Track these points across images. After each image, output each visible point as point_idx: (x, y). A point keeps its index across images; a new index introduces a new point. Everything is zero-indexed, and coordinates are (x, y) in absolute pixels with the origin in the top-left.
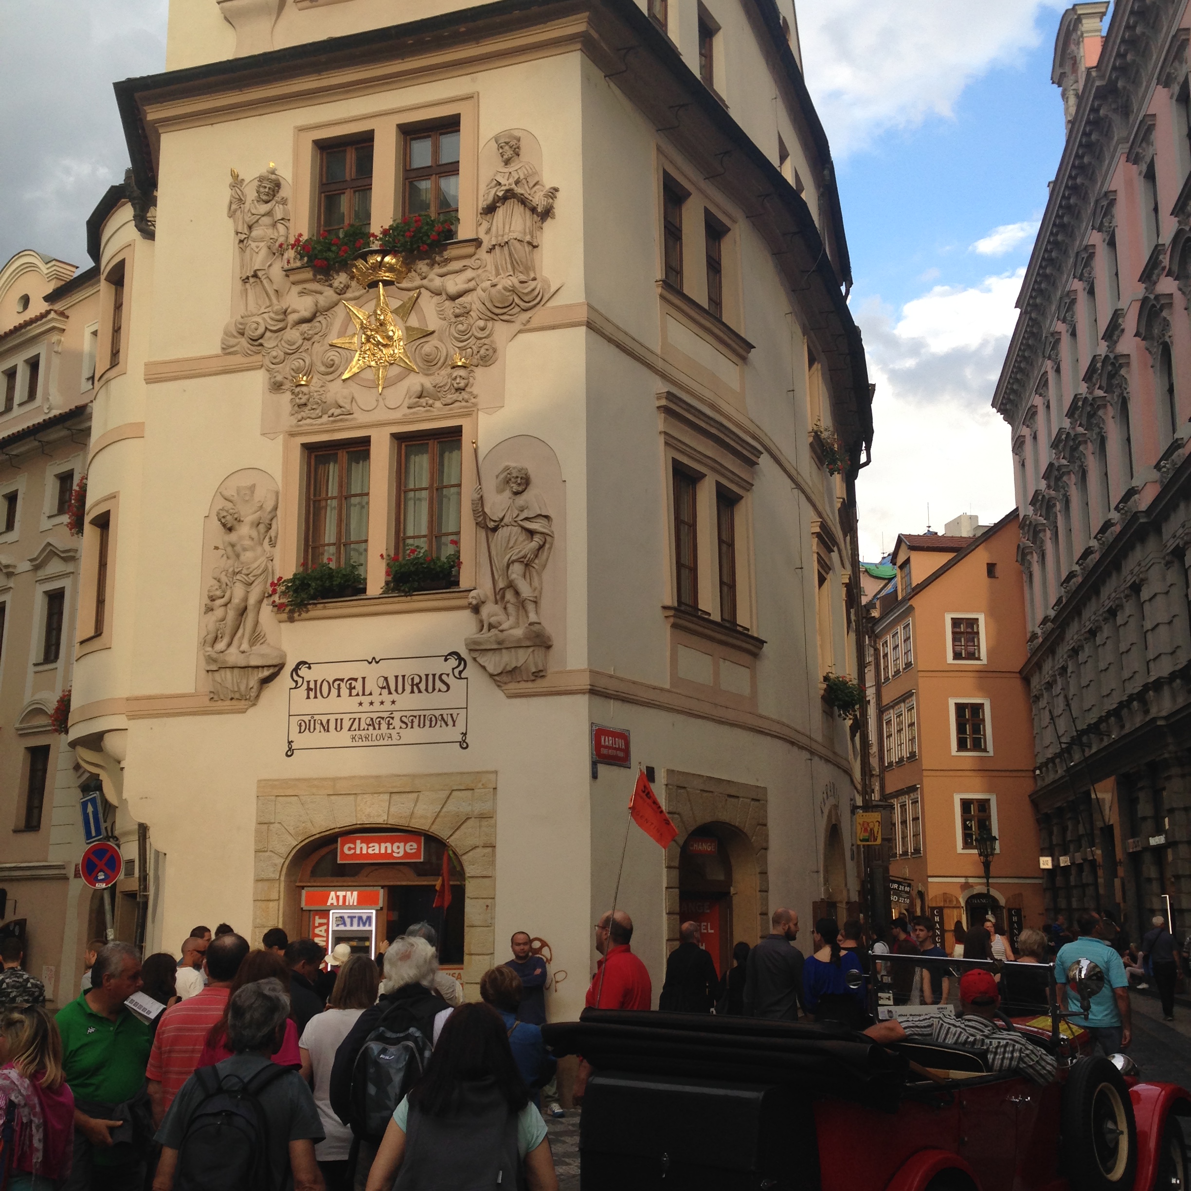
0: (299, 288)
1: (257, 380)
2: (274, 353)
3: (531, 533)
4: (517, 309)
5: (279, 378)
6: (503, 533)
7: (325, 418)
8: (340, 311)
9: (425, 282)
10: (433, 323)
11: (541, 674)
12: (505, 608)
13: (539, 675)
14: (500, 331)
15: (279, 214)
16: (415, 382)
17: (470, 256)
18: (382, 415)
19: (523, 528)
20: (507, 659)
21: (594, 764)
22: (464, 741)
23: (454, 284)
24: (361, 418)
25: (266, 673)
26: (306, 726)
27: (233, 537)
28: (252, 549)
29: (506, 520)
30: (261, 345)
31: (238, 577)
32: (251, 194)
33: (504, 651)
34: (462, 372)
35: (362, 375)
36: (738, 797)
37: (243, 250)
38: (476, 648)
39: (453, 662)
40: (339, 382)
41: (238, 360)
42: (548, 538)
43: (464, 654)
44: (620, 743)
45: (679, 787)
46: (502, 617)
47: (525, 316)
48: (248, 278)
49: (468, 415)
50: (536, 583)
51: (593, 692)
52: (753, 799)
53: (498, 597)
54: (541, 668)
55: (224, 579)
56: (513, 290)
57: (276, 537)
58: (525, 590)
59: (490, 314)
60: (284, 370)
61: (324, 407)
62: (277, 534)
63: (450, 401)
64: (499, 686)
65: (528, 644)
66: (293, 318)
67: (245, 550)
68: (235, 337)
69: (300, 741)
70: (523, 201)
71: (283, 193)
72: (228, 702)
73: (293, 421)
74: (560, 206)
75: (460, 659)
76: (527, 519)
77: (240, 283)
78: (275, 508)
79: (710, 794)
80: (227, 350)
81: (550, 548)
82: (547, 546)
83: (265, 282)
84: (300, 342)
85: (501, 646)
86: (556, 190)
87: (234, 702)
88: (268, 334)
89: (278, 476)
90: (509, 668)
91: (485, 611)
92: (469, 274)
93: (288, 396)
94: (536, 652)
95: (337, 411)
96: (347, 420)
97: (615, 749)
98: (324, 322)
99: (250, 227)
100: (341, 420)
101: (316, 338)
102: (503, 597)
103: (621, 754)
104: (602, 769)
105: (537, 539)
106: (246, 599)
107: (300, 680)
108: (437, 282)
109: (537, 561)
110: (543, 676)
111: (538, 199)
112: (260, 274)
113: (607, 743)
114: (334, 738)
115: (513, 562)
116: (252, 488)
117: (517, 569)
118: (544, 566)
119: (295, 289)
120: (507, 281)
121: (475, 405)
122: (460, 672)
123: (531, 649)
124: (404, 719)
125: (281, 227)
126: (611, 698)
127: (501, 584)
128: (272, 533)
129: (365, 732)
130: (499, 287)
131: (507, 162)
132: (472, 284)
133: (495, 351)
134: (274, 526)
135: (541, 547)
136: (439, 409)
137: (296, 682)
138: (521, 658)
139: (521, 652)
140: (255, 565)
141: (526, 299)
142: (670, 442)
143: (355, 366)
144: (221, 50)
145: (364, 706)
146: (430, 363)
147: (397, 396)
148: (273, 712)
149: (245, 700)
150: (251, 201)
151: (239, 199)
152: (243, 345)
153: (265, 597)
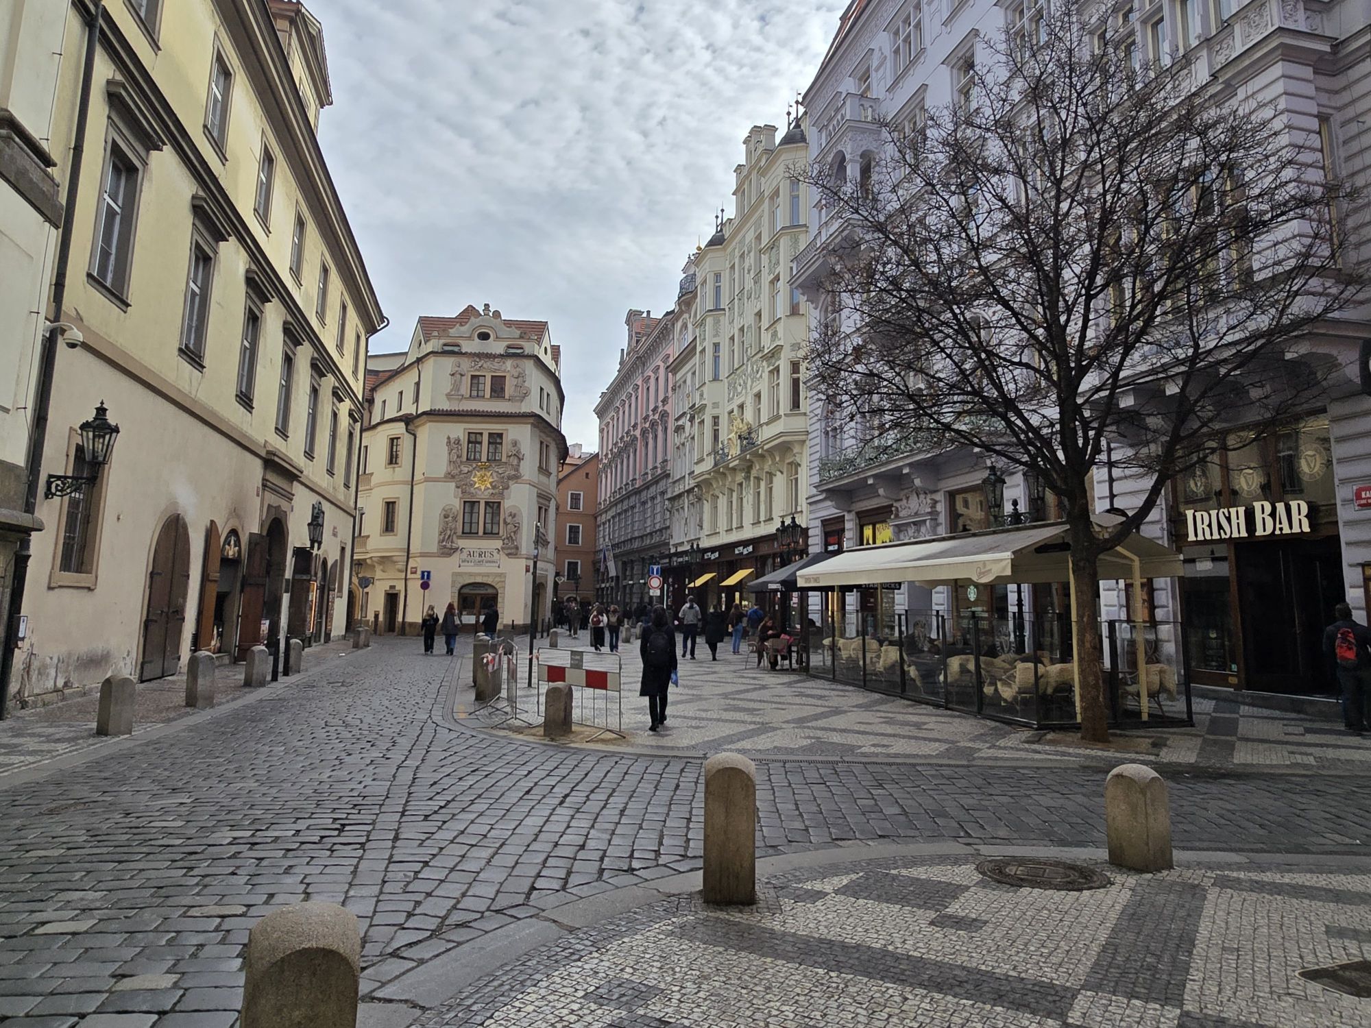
0: (464, 466)
2: (457, 480)
3: (515, 526)
5: (458, 485)
6: (509, 526)
7: (468, 496)
8: (474, 473)
9: (493, 469)
10: (496, 479)
13: (515, 554)
14: (511, 483)
15: (459, 447)
17: (504, 466)
18: (482, 497)
21: (526, 572)
22: (498, 566)
23: (500, 471)
24: (477, 497)
25: (455, 549)
26: (463, 561)
27: (446, 519)
28: (451, 522)
29: (510, 523)
30: (453, 477)
31: (446, 528)
32: (452, 441)
33: (508, 549)
34: (501, 490)
35: (478, 488)
37: (450, 454)
38: (502, 548)
39: (497, 550)
40: (473, 488)
41: (448, 479)
42: (519, 527)
46: (509, 542)
47: (516, 480)
48: (451, 461)
49: (502, 500)
50: (516, 535)
51: (526, 558)
52: (546, 577)
53: (508, 539)
55: (444, 528)
56: (513, 474)
57: (456, 520)
58: (514, 538)
59: (508, 479)
63: (498, 496)
66: (462, 472)
68: (447, 474)
69: (463, 564)
70: (517, 456)
71: (460, 443)
73: (461, 495)
74: (525, 458)
76: (514, 523)
77: (449, 462)
78: (456, 514)
79: (540, 577)
80: (445, 477)
82: (519, 529)
83: (455, 463)
84: (464, 478)
86: (525, 453)
87: (446, 555)
88: (456, 475)
89: (457, 507)
90: (509, 553)
91: (505, 541)
92: (504, 469)
93: (460, 489)
94: (515, 550)
95: (472, 494)
96: (474, 497)
98: (470, 474)
99: (452, 450)
101: (468, 478)
103: (528, 570)
105: (517, 527)
106: (450, 533)
107: (462, 552)
108: (496, 470)
109: (517, 532)
111: (521, 455)
112: (453, 461)
114: (470, 564)
116: (451, 509)
117: (512, 533)
119: (462, 466)
120: (513, 472)
121: (504, 497)
122: (499, 552)
124: (486, 561)
125: (460, 451)
127: (508, 536)
129: (477, 563)
130: (510, 473)
131: (513, 445)
132: (504, 472)
133: (509, 487)
134: (456, 518)
135: (517, 529)
138: (513, 551)
139: (512, 549)
140: (451, 526)
141: (517, 477)
142: (538, 502)
143: (477, 486)
144: (445, 406)
145: (477, 558)
146: (494, 487)
147: (486, 493)
148: (456, 558)
149: (450, 555)
150: (453, 444)
151: (449, 442)
152: (450, 476)
153: (454, 533)
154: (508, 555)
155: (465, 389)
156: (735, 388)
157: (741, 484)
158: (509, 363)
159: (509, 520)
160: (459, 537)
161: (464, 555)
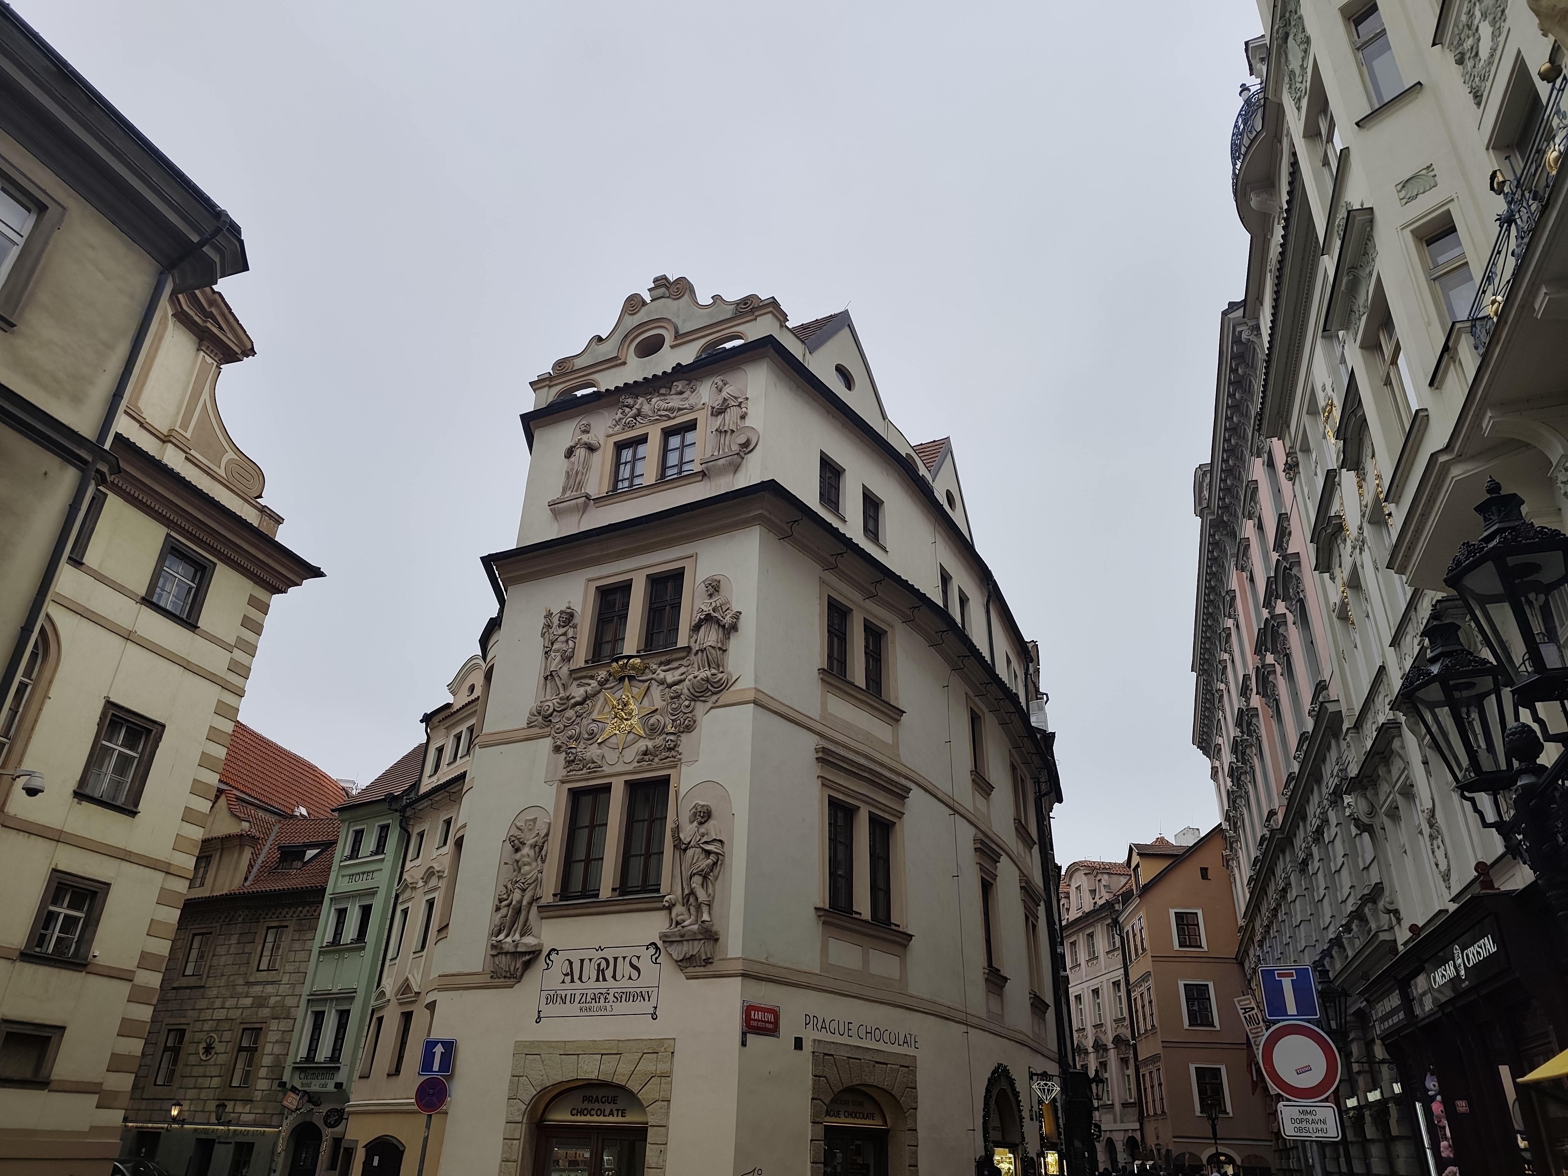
0: (578, 682)
1: (546, 744)
2: (557, 726)
3: (708, 853)
4: (710, 693)
5: (559, 743)
6: (690, 852)
7: (585, 771)
8: (601, 696)
9: (654, 676)
10: (659, 704)
11: (710, 961)
12: (689, 910)
13: (708, 961)
14: (700, 707)
15: (570, 633)
16: (643, 744)
17: (683, 658)
18: (620, 768)
19: (703, 849)
20: (687, 949)
21: (744, 1034)
22: (655, 1013)
23: (670, 678)
24: (607, 770)
25: (527, 957)
26: (551, 999)
27: (518, 856)
28: (529, 864)
29: (692, 843)
30: (550, 721)
31: (517, 885)
32: (556, 621)
33: (685, 942)
34: (672, 737)
35: (611, 740)
36: (887, 1064)
37: (547, 659)
38: (667, 939)
39: (652, 950)
40: (596, 745)
41: (536, 731)
42: (720, 857)
43: (660, 944)
44: (771, 1017)
45: (825, 1054)
46: (687, 916)
47: (715, 698)
48: (547, 676)
49: (675, 767)
50: (710, 891)
51: (745, 975)
52: (901, 1066)
53: (685, 901)
54: (709, 956)
55: (510, 886)
56: (707, 680)
57: (546, 856)
58: (702, 895)
59: (693, 697)
60: (562, 738)
61: (585, 763)
62: (547, 853)
63: (663, 757)
64: (681, 970)
65: (701, 937)
66: (573, 701)
67: (525, 865)
68: (535, 716)
69: (547, 1010)
70: (718, 622)
71: (575, 621)
72: (502, 980)
73: (564, 772)
74: (742, 624)
75: (657, 948)
76: (706, 842)
77: (542, 680)
78: (547, 835)
79: (859, 1061)
80: (530, 724)
81: (721, 864)
82: (719, 862)
83: (557, 679)
84: (574, 718)
85: (683, 939)
86: (740, 613)
87: (507, 980)
88: (555, 713)
89: (551, 812)
90: (687, 956)
91: (674, 912)
92: (683, 669)
93: (564, 755)
94: (706, 944)
95: (593, 765)
96: (598, 771)
97: (765, 1022)
98: (590, 704)
99: (552, 644)
100: (595, 772)
101: (585, 715)
102: (688, 901)
103: (771, 1026)
104: (750, 1037)
105: (712, 858)
106: (520, 902)
107: (550, 963)
108: (662, 675)
109: (711, 874)
110: (711, 963)
111: (727, 620)
112: (554, 673)
113: (756, 1017)
114: (569, 1009)
115: (694, 874)
116: (534, 820)
117: (697, 880)
118: (717, 878)
119: (575, 683)
120: (704, 674)
121: (680, 760)
122: (656, 958)
123: (702, 942)
124: (616, 994)
125: (571, 643)
126: (763, 981)
127: (686, 892)
128: (543, 853)
129: (590, 1004)
130: (698, 678)
131: (711, 596)
132: (683, 677)
133: (695, 722)
134: (545, 848)
135: (715, 864)
136: (657, 763)
137: (548, 965)
138: (696, 948)
139: (696, 943)
140: (529, 876)
141: (716, 686)
142: (825, 783)
143: (606, 736)
144: (549, 534)
145: (591, 985)
146: (653, 731)
147: (631, 754)
148: (531, 988)
149: (515, 979)
150: (555, 626)
151: (547, 626)
152: (540, 721)
153: (534, 900)
154: (681, 960)
155: (599, 479)
159: (688, 832)
160: (548, 911)
161: (555, 978)
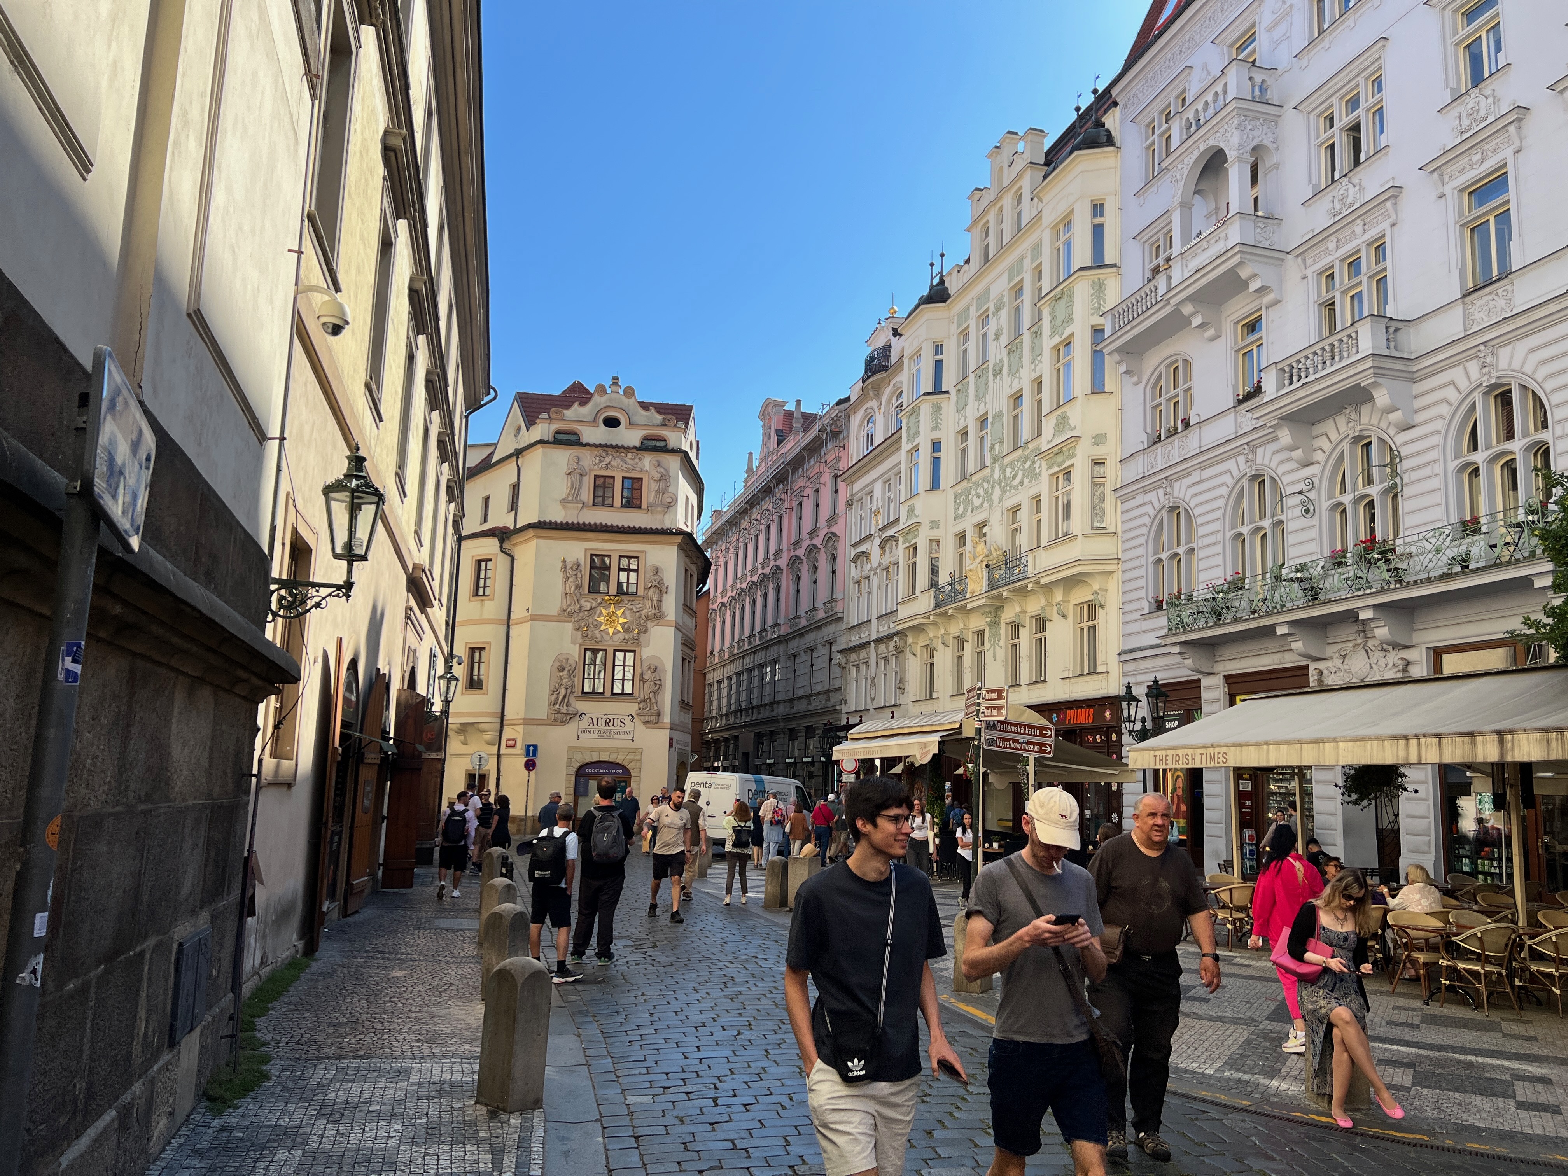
0: (585, 600)
1: (569, 626)
3: (656, 684)
5: (577, 627)
6: (648, 683)
7: (593, 641)
8: (598, 609)
9: (627, 606)
10: (628, 618)
12: (647, 704)
14: (650, 624)
15: (578, 574)
16: (623, 635)
17: (641, 600)
18: (610, 643)
19: (654, 683)
20: (647, 718)
21: (669, 747)
22: (633, 739)
23: (635, 608)
24: (604, 642)
26: (583, 732)
27: (562, 674)
28: (568, 678)
29: (650, 680)
31: (563, 686)
32: (570, 566)
34: (637, 635)
35: (605, 630)
37: (565, 583)
40: (598, 631)
42: (661, 686)
48: (567, 594)
49: (638, 647)
50: (656, 698)
51: (670, 728)
53: (645, 701)
55: (556, 686)
57: (576, 675)
58: (654, 700)
59: (647, 619)
60: (579, 625)
61: (592, 638)
63: (633, 642)
66: (584, 609)
67: (566, 678)
69: (582, 735)
70: (659, 588)
71: (580, 569)
73: (579, 639)
74: (669, 590)
76: (656, 680)
77: (564, 595)
78: (576, 666)
82: (660, 688)
83: (573, 596)
86: (668, 585)
92: (640, 605)
93: (580, 632)
95: (597, 640)
96: (600, 643)
98: (593, 612)
99: (569, 578)
101: (591, 616)
102: (647, 701)
105: (658, 686)
106: (566, 693)
108: (631, 607)
109: (657, 692)
111: (664, 588)
112: (572, 592)
114: (592, 736)
115: (651, 692)
116: (568, 659)
117: (652, 694)
118: (659, 693)
120: (654, 611)
121: (640, 644)
124: (614, 732)
125: (578, 579)
127: (647, 697)
128: (574, 674)
129: (602, 734)
131: (654, 575)
132: (641, 609)
133: (647, 630)
134: (575, 672)
136: (629, 644)
138: (653, 718)
140: (569, 683)
142: (682, 651)
143: (603, 627)
144: (558, 515)
145: (602, 727)
146: (626, 630)
147: (616, 638)
148: (572, 728)
149: (564, 723)
150: (569, 569)
151: (565, 567)
152: (566, 614)
153: (572, 693)
154: (646, 723)
155: (587, 494)
156: (968, 502)
157: (980, 634)
158: (648, 461)
160: (578, 698)
161: (585, 723)
